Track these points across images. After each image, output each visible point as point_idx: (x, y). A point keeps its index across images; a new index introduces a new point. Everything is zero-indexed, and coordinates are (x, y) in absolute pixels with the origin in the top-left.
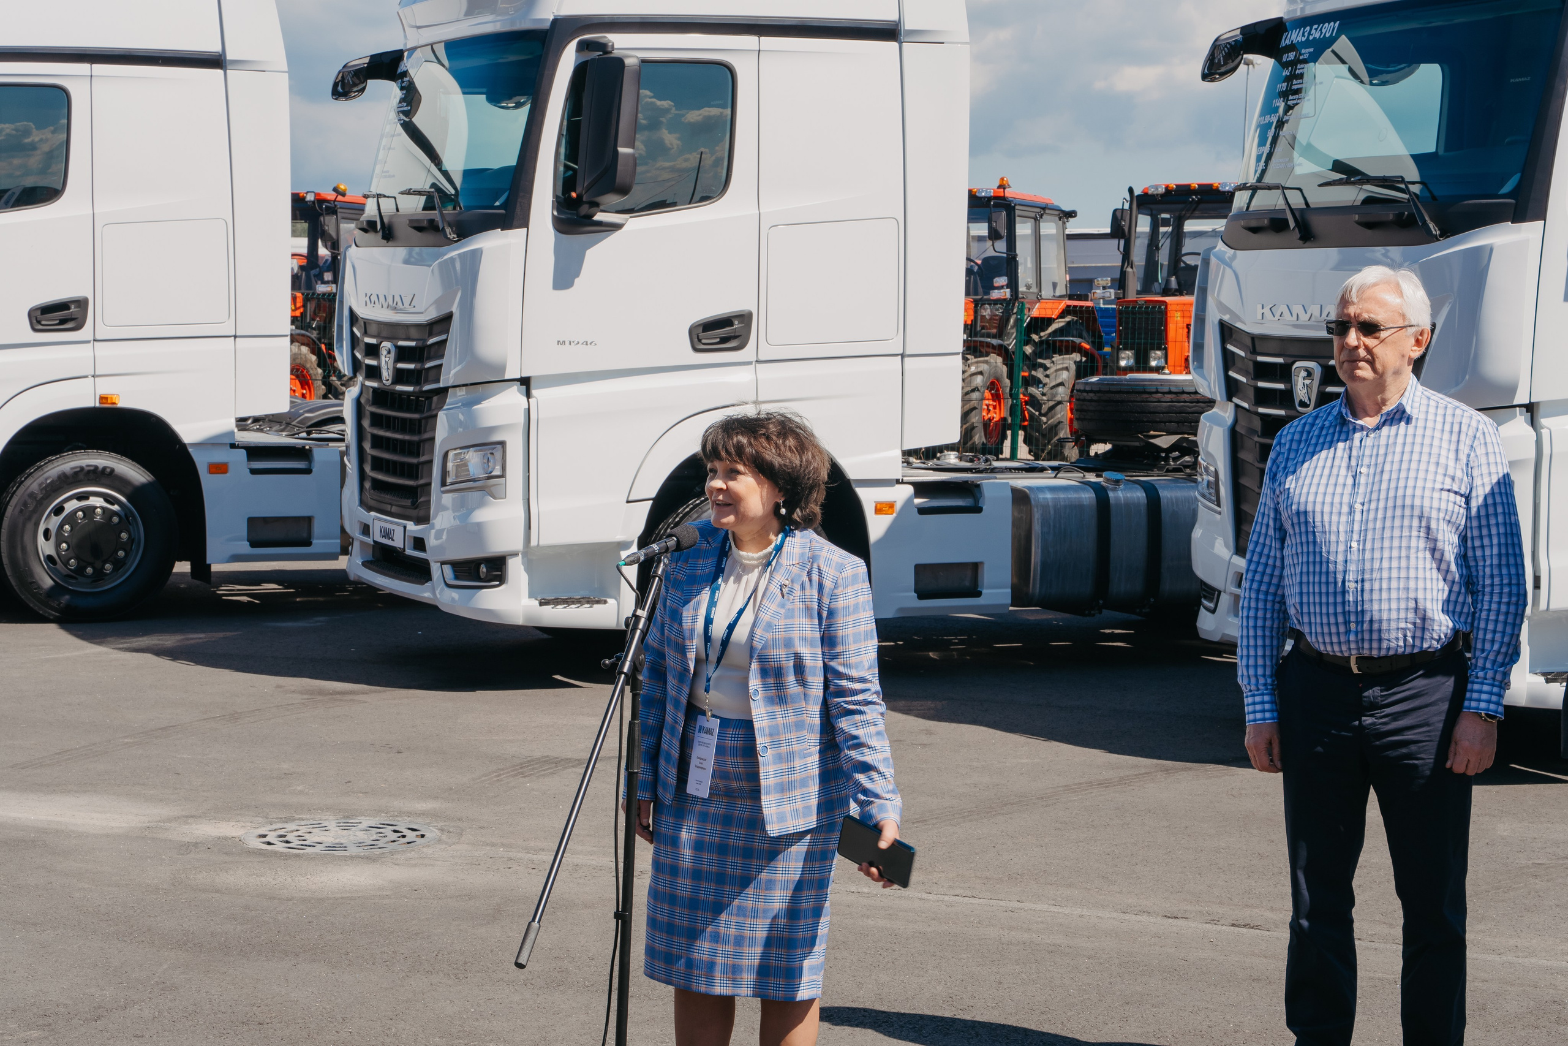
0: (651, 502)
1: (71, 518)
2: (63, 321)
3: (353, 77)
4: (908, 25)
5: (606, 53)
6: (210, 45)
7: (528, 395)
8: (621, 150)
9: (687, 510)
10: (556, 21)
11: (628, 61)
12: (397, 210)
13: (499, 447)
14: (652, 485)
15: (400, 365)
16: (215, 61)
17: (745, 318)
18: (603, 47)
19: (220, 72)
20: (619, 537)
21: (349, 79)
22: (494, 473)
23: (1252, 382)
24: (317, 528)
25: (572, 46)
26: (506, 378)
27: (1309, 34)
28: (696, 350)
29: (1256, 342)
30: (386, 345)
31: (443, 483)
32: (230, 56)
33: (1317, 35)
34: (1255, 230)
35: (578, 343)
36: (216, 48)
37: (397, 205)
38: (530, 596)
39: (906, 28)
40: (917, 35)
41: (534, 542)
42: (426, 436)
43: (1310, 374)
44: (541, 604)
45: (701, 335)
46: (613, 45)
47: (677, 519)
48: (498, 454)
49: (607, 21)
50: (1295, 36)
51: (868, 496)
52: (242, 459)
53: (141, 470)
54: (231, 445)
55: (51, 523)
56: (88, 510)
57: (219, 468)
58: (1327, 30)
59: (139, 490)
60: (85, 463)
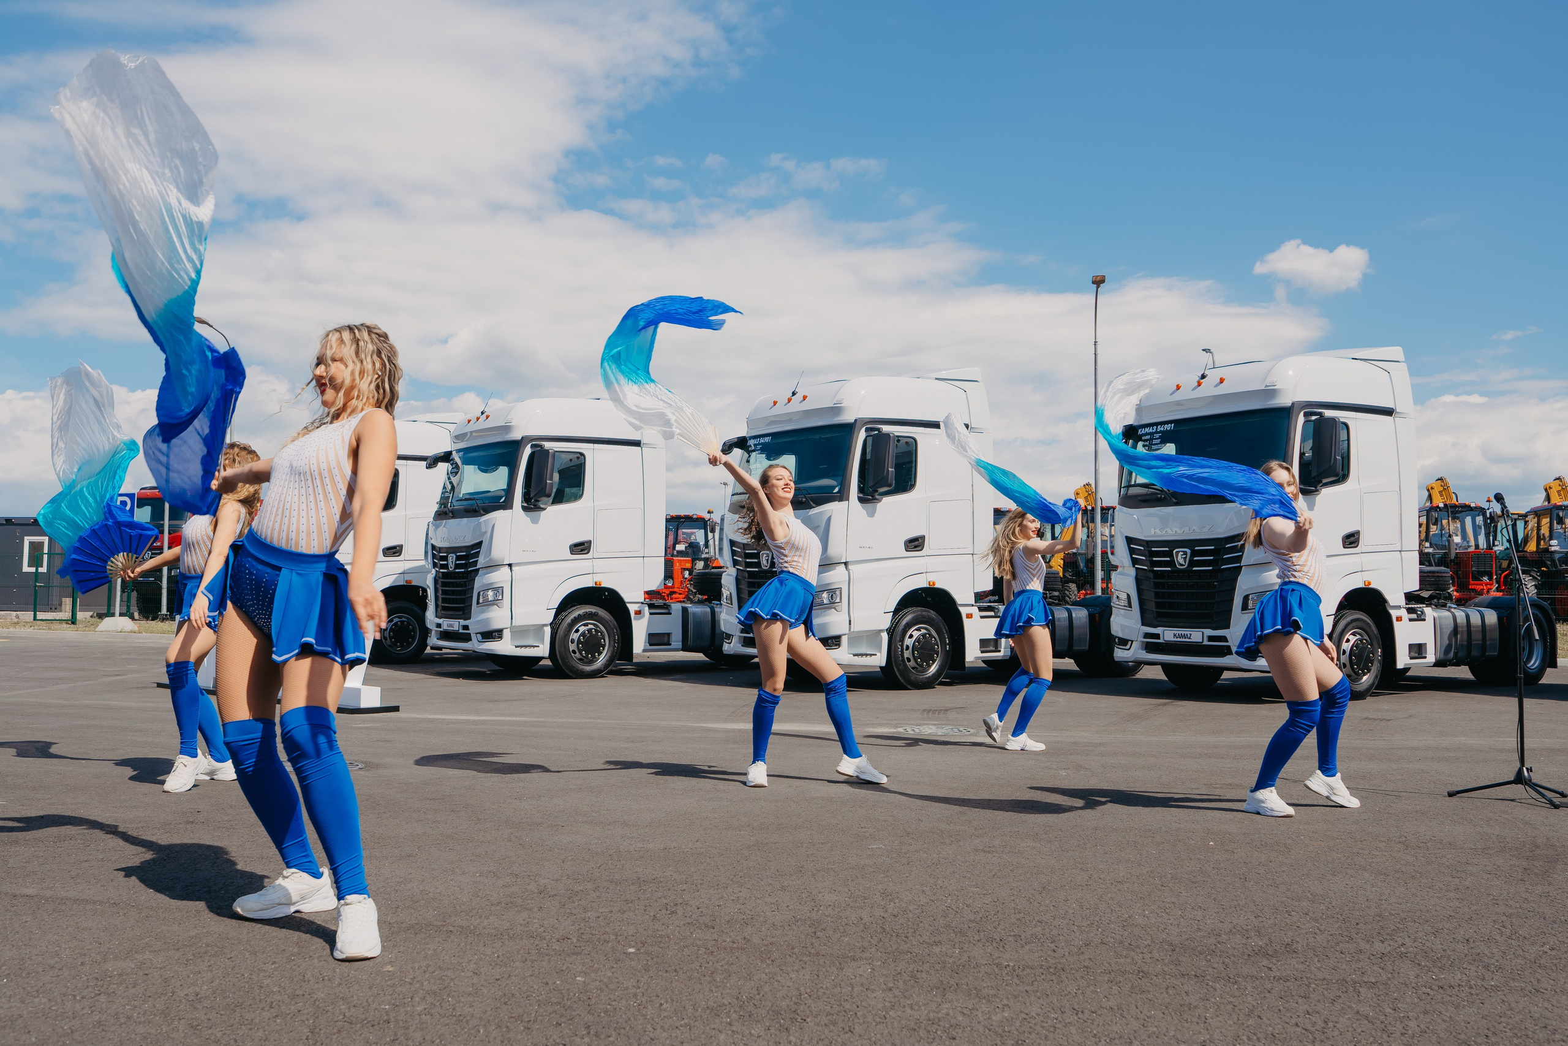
1: (583, 634)
2: (582, 550)
5: (879, 432)
7: (847, 569)
10: (856, 420)
11: (891, 435)
13: (838, 590)
16: (638, 444)
17: (923, 537)
18: (878, 429)
22: (836, 601)
23: (1150, 559)
24: (673, 638)
25: (864, 429)
26: (839, 562)
27: (1157, 429)
28: (906, 551)
29: (1149, 544)
33: (1162, 429)
34: (1144, 501)
35: (867, 548)
36: (639, 439)
38: (849, 653)
41: (852, 630)
43: (1185, 553)
44: (853, 656)
45: (908, 545)
48: (838, 592)
50: (1147, 430)
51: (964, 611)
52: (647, 608)
53: (608, 613)
54: (642, 603)
55: (575, 636)
56: (590, 631)
57: (638, 613)
58: (1168, 427)
59: (607, 622)
60: (587, 610)
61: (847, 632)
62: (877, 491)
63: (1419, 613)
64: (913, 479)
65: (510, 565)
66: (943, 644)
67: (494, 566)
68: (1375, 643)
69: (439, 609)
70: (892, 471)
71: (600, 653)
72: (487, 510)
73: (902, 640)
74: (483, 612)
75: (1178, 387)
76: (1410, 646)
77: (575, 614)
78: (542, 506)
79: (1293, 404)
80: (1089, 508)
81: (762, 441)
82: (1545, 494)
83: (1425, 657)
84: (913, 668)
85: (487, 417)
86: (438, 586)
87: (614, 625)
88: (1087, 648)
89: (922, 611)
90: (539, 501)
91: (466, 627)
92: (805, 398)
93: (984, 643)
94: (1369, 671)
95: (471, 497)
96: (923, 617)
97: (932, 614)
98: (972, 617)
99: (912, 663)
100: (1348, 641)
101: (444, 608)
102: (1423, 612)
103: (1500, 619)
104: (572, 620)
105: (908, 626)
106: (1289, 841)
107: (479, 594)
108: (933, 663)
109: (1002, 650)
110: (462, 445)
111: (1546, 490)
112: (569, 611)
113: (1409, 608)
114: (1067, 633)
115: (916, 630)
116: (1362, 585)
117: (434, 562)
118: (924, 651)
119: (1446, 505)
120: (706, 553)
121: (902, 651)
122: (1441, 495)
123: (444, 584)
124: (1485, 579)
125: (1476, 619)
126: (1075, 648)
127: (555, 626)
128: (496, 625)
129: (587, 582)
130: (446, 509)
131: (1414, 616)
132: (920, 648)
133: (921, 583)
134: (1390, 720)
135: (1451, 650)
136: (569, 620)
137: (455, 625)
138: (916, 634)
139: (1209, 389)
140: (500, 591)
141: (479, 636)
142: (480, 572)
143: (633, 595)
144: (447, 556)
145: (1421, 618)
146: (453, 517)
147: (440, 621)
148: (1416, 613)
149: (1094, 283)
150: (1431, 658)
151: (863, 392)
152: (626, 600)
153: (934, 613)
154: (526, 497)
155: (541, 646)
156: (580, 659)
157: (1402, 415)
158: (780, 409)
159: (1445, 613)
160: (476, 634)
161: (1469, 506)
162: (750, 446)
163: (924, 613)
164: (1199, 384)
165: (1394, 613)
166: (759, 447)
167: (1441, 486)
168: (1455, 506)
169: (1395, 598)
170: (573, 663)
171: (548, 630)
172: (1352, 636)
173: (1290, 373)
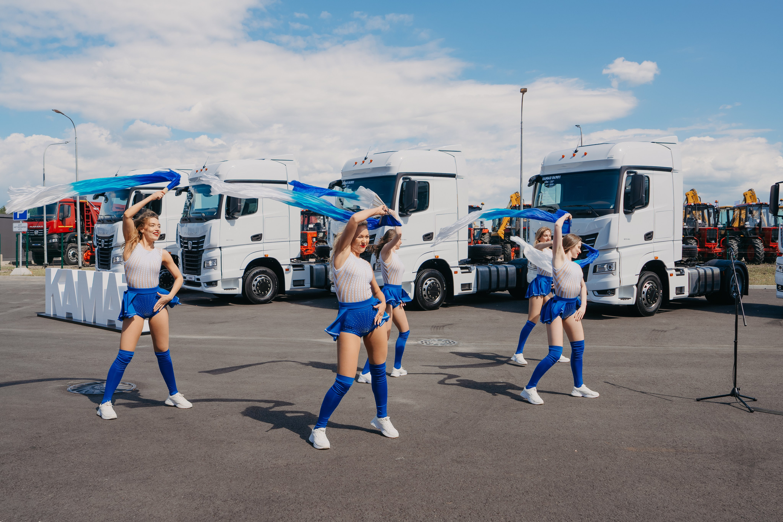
0: (417, 273)
1: (259, 282)
2: (257, 239)
4: (458, 174)
9: (422, 272)
10: (397, 174)
11: (416, 182)
14: (416, 269)
17: (432, 234)
18: (409, 179)
19: (286, 185)
24: (306, 282)
25: (402, 178)
27: (552, 178)
28: (424, 240)
33: (555, 178)
36: (286, 180)
40: (459, 177)
45: (425, 237)
49: (410, 174)
50: (547, 178)
51: (453, 270)
52: (292, 268)
53: (272, 271)
54: (289, 265)
55: (255, 283)
56: (262, 280)
57: (287, 270)
58: (557, 177)
59: (271, 275)
60: (261, 269)
62: (409, 211)
63: (681, 271)
64: (427, 203)
65: (220, 248)
66: (443, 287)
67: (211, 248)
68: (659, 288)
69: (184, 269)
70: (416, 201)
71: (268, 291)
72: (207, 219)
73: (422, 286)
74: (207, 272)
75: (563, 157)
76: (676, 288)
77: (255, 272)
78: (236, 217)
79: (621, 167)
80: (517, 205)
81: (349, 183)
82: (743, 197)
83: (684, 294)
84: (427, 300)
85: (206, 170)
86: (184, 257)
87: (275, 277)
88: (515, 286)
89: (432, 271)
90: (234, 214)
91: (198, 279)
92: (371, 161)
93: (463, 286)
94: (656, 302)
95: (199, 212)
96: (432, 274)
97: (437, 272)
98: (457, 273)
99: (427, 297)
100: (646, 287)
101: (187, 269)
102: (683, 270)
103: (721, 272)
104: (253, 275)
105: (425, 279)
106: (616, 447)
107: (204, 262)
108: (438, 297)
109: (472, 289)
110: (194, 184)
111: (744, 195)
112: (252, 270)
113: (677, 269)
114: (505, 278)
115: (429, 280)
116: (653, 259)
117: (181, 245)
118: (433, 291)
119: (695, 204)
120: (324, 229)
121: (422, 292)
122: (693, 198)
123: (187, 256)
124: (713, 242)
125: (709, 272)
126: (509, 286)
127: (244, 278)
128: (214, 279)
129: (261, 255)
130: (187, 218)
131: (679, 273)
132: (431, 290)
133: (431, 257)
134: (665, 331)
135: (697, 289)
136: (252, 275)
137: (193, 278)
138: (429, 283)
139: (579, 158)
140: (215, 261)
141: (205, 284)
142: (205, 251)
143: (284, 261)
144: (188, 242)
145: (682, 274)
146: (190, 222)
147: (185, 275)
148: (680, 271)
149: (521, 92)
150: (686, 294)
151: (401, 158)
152: (281, 264)
153: (438, 271)
154: (228, 212)
155: (237, 288)
156: (258, 295)
157: (676, 171)
158: (359, 167)
159: (694, 271)
160: (204, 283)
161: (706, 205)
162: (344, 185)
163: (433, 272)
164: (574, 155)
165: (669, 272)
166: (348, 186)
167: (693, 193)
168: (699, 205)
169: (670, 264)
170: (254, 296)
171: (241, 280)
172: (648, 284)
173: (620, 150)
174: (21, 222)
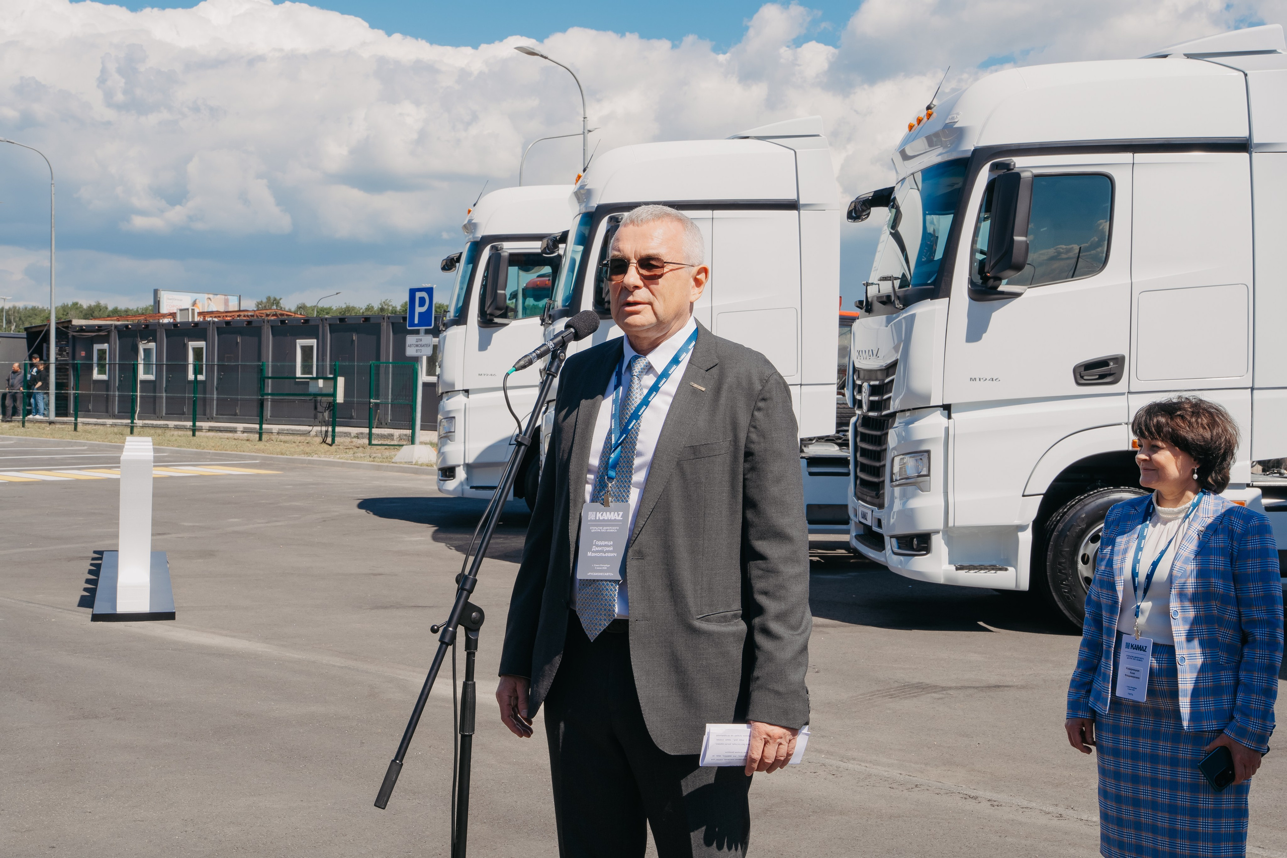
0: (1042, 496)
3: (862, 205)
4: (1257, 140)
5: (1010, 169)
6: (791, 196)
7: (949, 417)
8: (1016, 238)
9: (1074, 503)
10: (977, 151)
11: (1023, 175)
12: (879, 292)
13: (926, 454)
14: (1043, 483)
15: (872, 398)
16: (792, 205)
17: (1119, 361)
18: (1007, 166)
19: (796, 212)
20: (1017, 522)
21: (859, 207)
22: (921, 473)
25: (987, 167)
26: (931, 405)
28: (1078, 384)
30: (865, 385)
31: (892, 481)
32: (802, 202)
35: (986, 379)
36: (794, 195)
37: (879, 289)
38: (950, 563)
39: (1254, 142)
40: (1264, 147)
41: (951, 524)
42: (884, 447)
44: (957, 569)
45: (1083, 373)
46: (1015, 164)
47: (1066, 510)
48: (925, 460)
49: (1013, 148)
61: (940, 526)
73: (1075, 547)
105: (1089, 520)
121: (1069, 565)
133: (1115, 442)
174: (422, 332)
